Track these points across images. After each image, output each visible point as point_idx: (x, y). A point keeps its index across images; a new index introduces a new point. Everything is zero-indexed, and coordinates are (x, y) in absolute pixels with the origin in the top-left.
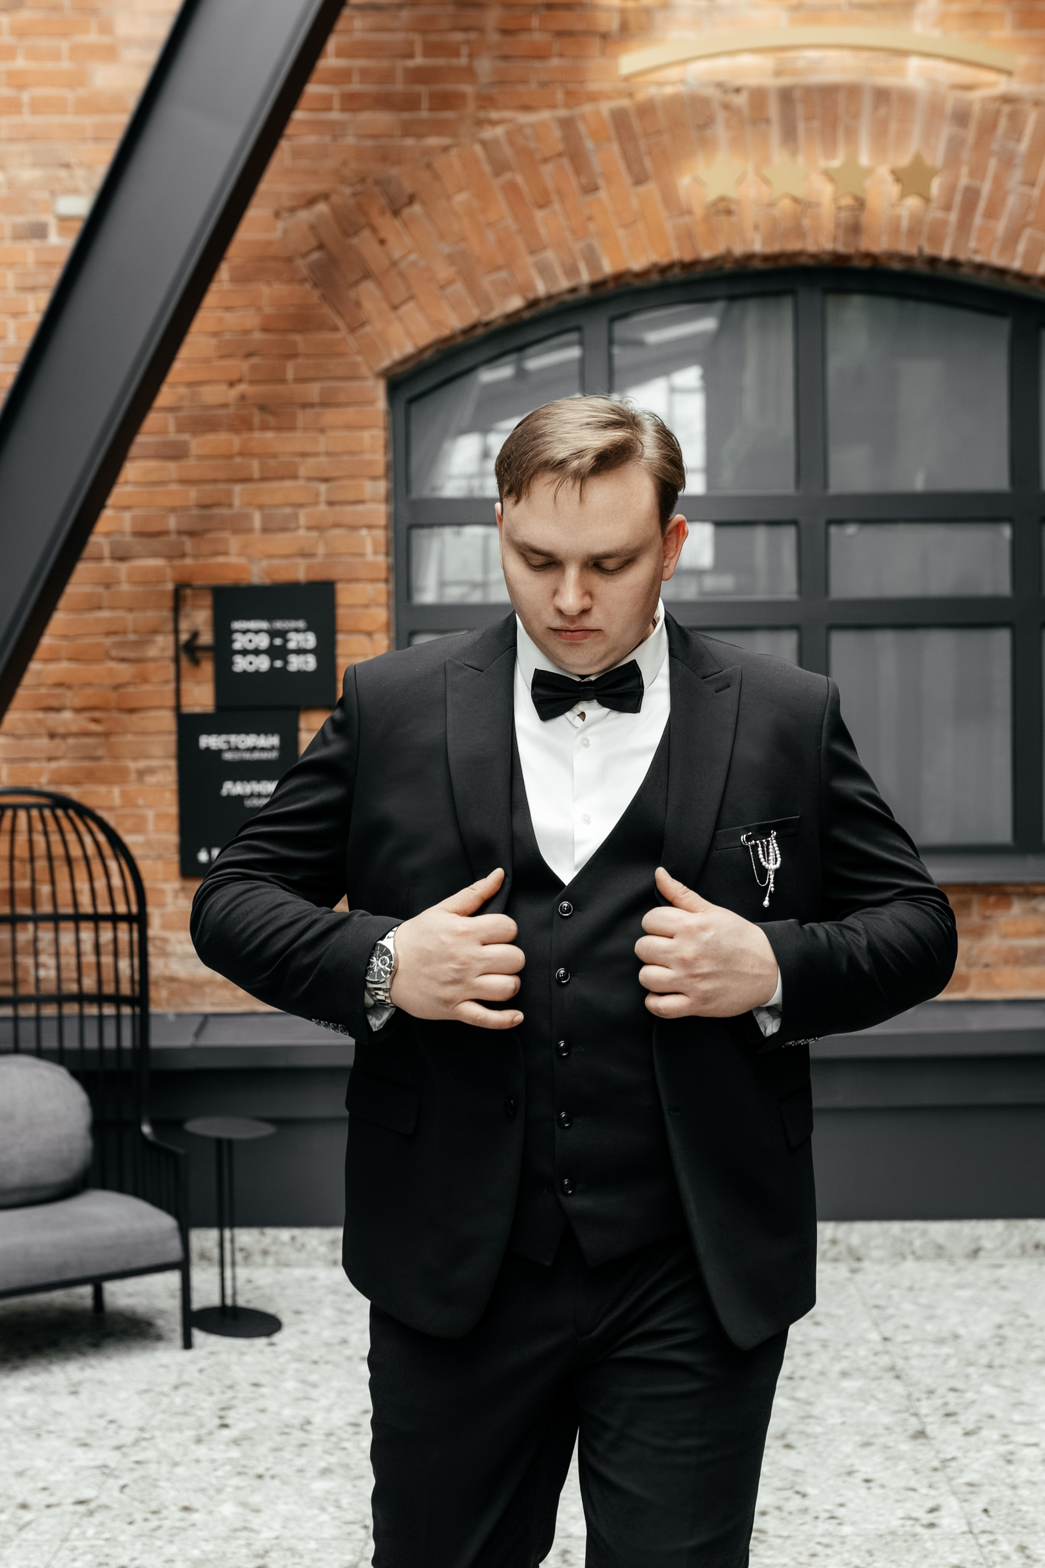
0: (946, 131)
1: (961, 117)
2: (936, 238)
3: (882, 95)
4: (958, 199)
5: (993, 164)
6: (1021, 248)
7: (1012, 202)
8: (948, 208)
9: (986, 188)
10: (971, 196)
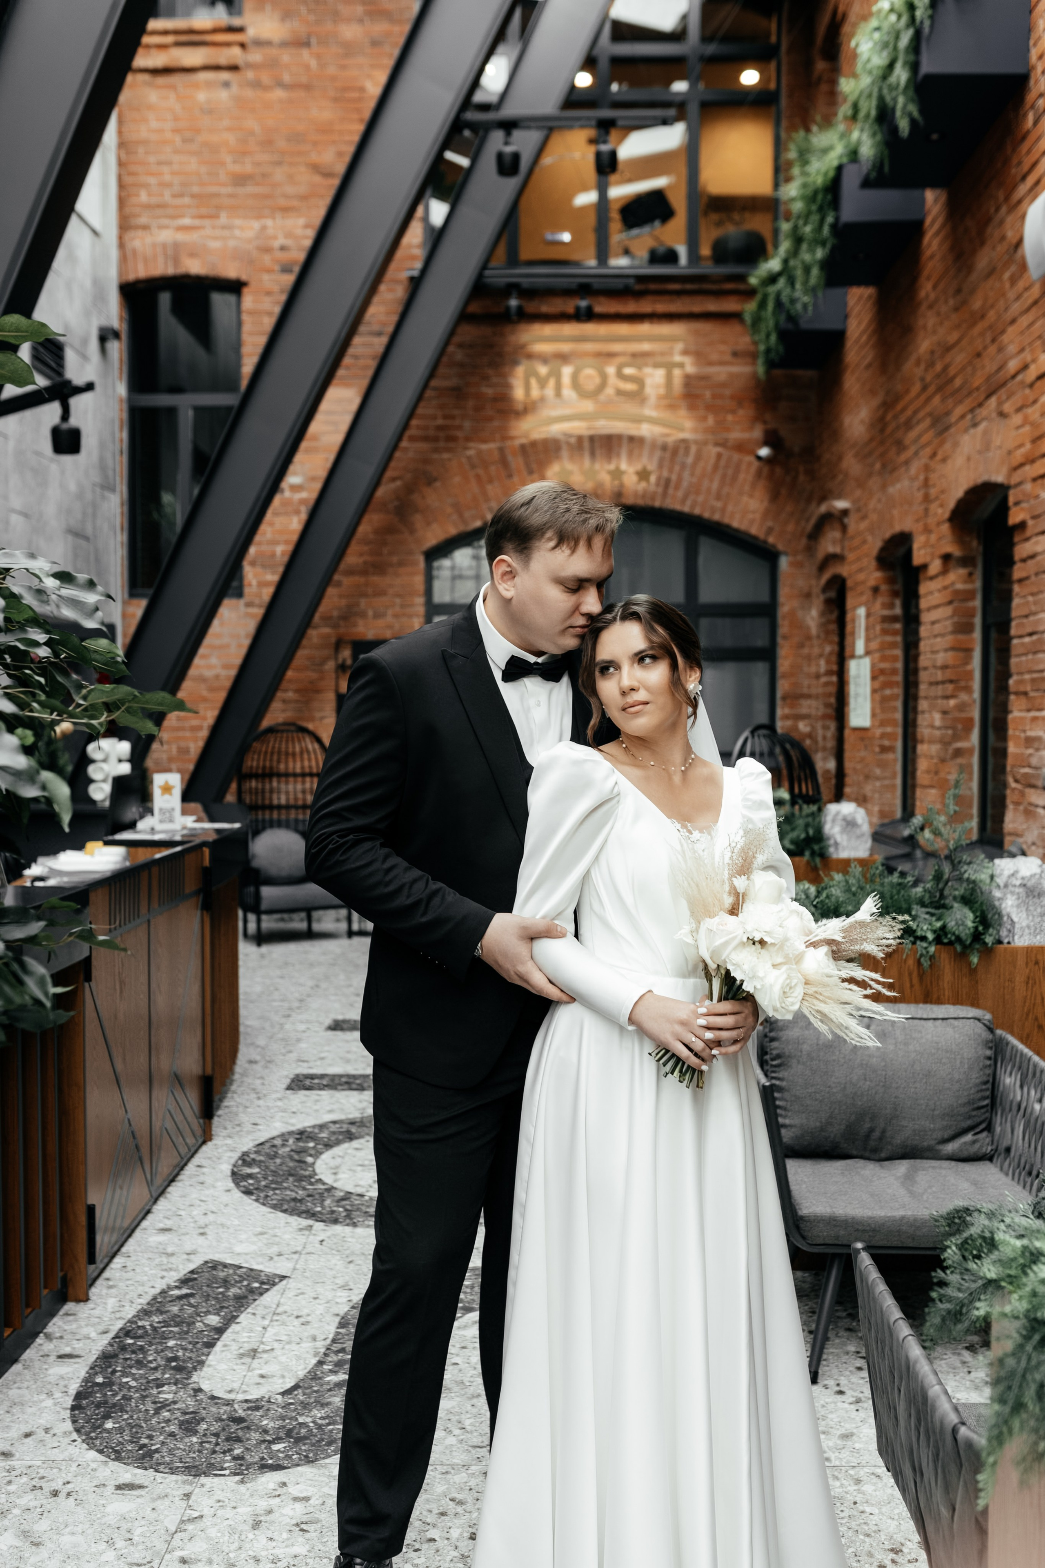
0: (658, 454)
1: (664, 448)
2: (653, 498)
3: (631, 439)
4: (662, 482)
5: (677, 468)
6: (689, 503)
7: (685, 484)
8: (658, 484)
9: (674, 477)
10: (668, 482)
